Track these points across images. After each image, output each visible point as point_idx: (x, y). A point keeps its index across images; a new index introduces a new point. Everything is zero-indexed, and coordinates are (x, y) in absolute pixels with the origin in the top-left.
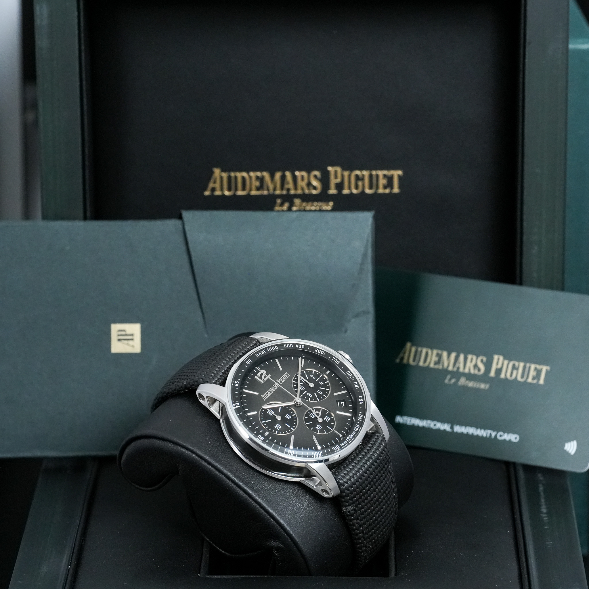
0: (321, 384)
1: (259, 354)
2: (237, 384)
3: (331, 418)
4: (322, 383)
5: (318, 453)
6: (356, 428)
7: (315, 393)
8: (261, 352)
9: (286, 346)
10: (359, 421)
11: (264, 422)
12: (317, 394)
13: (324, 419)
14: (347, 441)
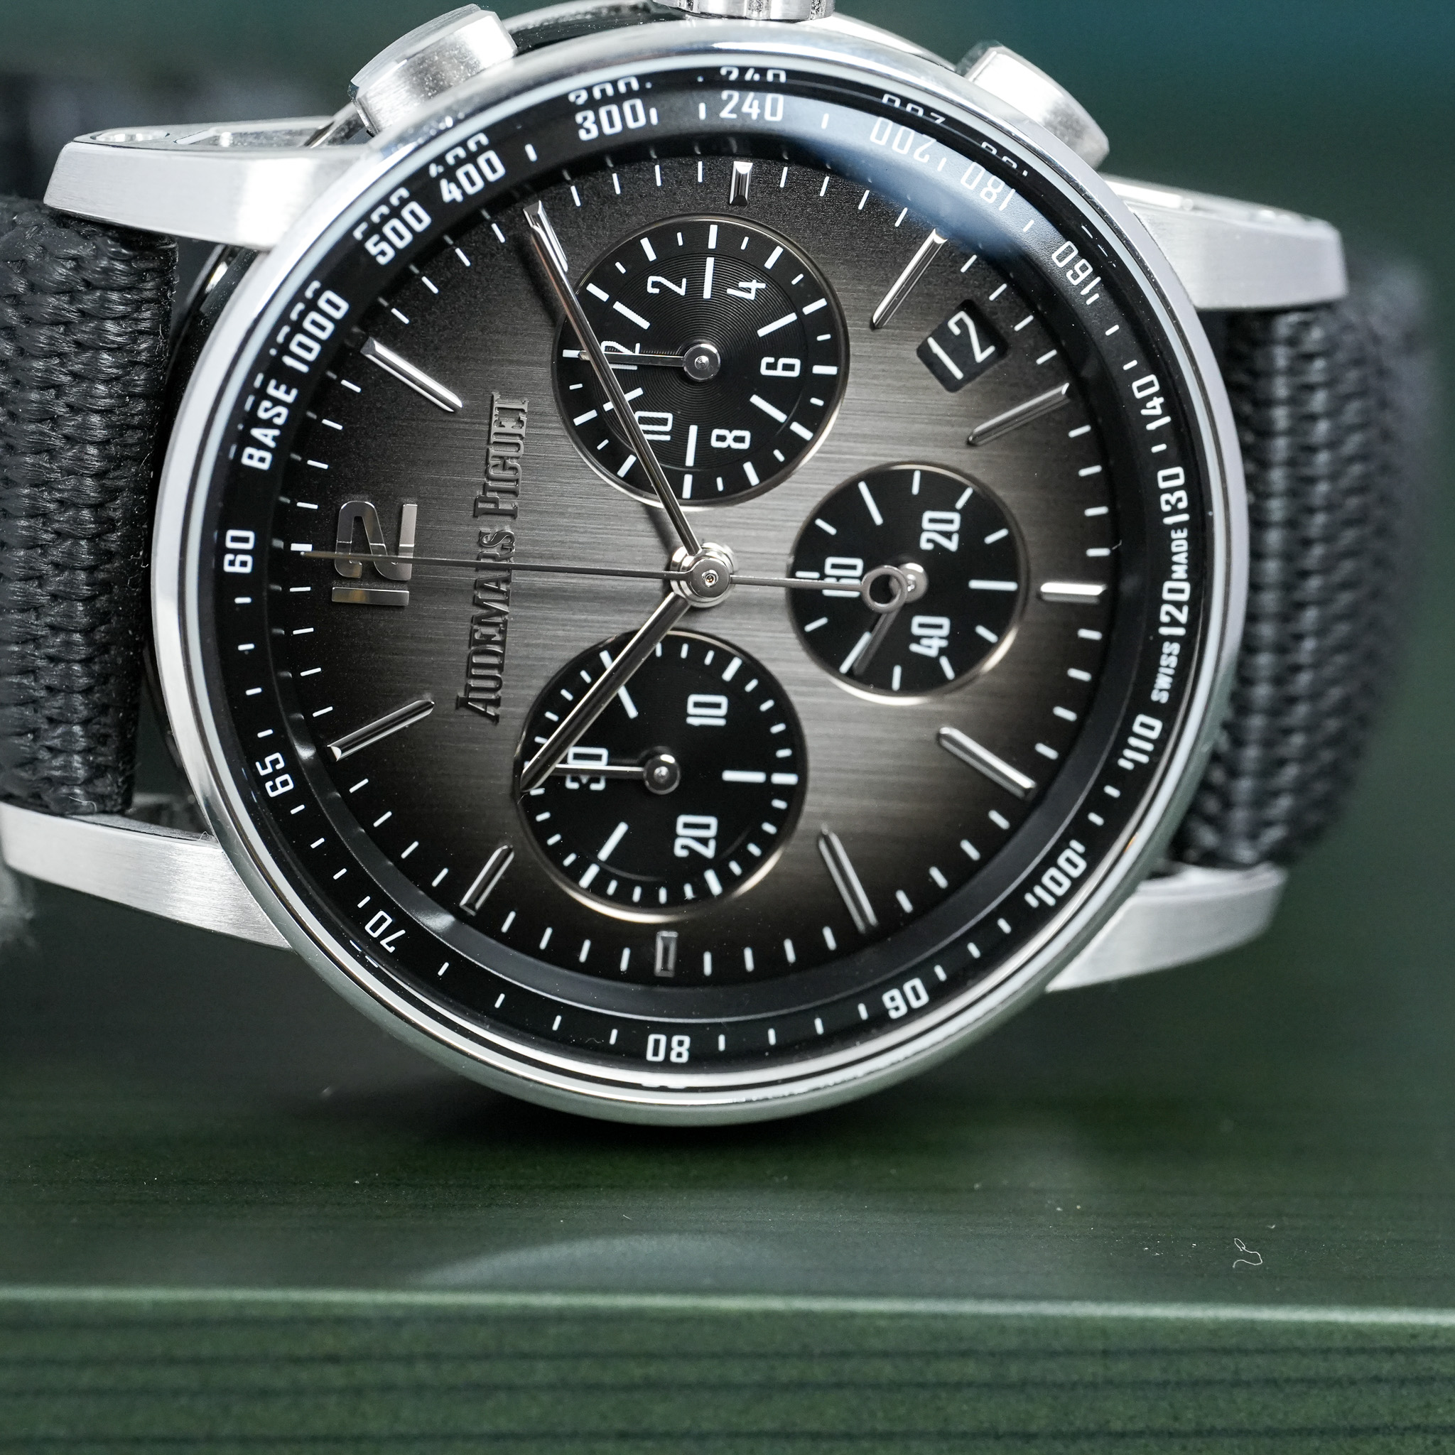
0: (751, 296)
1: (260, 446)
2: (278, 780)
3: (960, 504)
4: (750, 289)
5: (1060, 869)
6: (1173, 500)
7: (756, 400)
8: (262, 415)
9: (384, 246)
10: (1158, 436)
11: (593, 871)
12: (774, 390)
13: (925, 546)
14: (1172, 639)
